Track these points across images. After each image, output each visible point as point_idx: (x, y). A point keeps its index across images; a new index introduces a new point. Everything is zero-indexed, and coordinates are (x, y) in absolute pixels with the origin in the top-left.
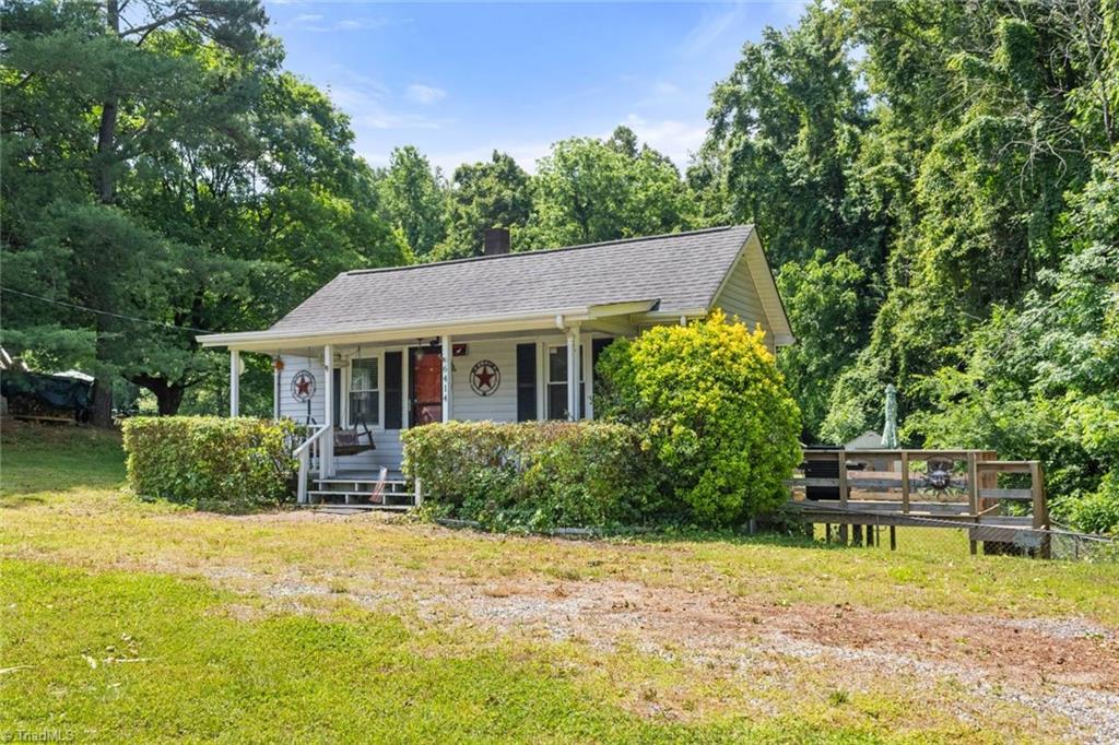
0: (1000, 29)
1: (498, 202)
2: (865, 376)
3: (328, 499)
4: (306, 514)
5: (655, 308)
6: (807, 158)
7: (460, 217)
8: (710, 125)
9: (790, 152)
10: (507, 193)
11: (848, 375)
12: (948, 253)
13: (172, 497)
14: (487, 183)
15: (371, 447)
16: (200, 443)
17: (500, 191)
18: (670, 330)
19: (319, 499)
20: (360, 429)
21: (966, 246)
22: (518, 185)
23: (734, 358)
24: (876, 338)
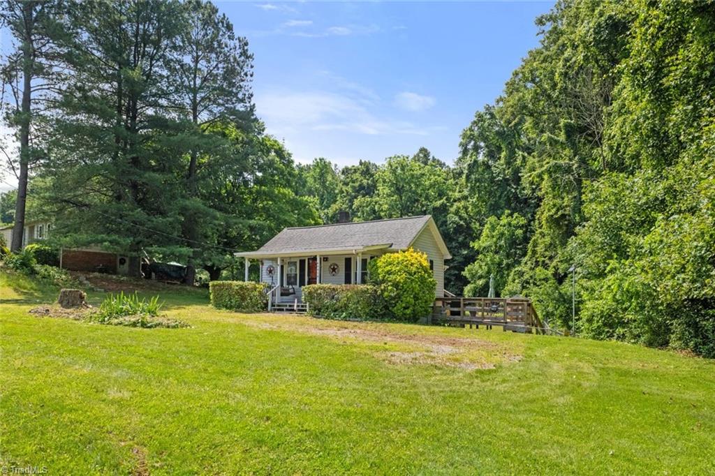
0: (562, 124)
1: (360, 185)
2: (524, 269)
3: (279, 310)
4: (271, 314)
5: (391, 246)
6: (504, 166)
7: (343, 192)
8: (460, 149)
9: (496, 164)
10: (365, 181)
11: (516, 269)
12: (552, 216)
13: (226, 307)
14: (357, 176)
15: (294, 293)
16: (237, 290)
17: (362, 180)
18: (392, 255)
19: (275, 310)
20: (290, 287)
21: (560, 213)
22: (370, 177)
23: (412, 264)
24: (529, 253)
